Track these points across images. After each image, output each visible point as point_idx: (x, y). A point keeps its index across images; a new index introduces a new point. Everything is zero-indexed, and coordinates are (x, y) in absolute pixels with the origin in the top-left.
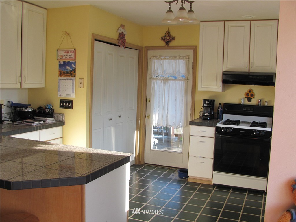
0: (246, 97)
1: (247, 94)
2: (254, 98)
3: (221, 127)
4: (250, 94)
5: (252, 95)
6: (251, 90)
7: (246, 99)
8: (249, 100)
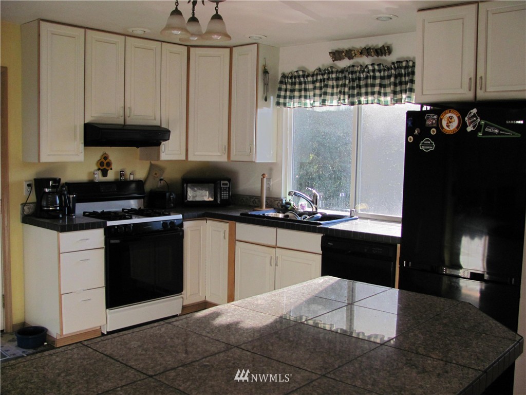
0: (99, 169)
1: (102, 164)
2: (111, 169)
3: (114, 226)
4: (105, 162)
5: (109, 164)
6: (105, 155)
7: (100, 172)
8: (105, 173)
